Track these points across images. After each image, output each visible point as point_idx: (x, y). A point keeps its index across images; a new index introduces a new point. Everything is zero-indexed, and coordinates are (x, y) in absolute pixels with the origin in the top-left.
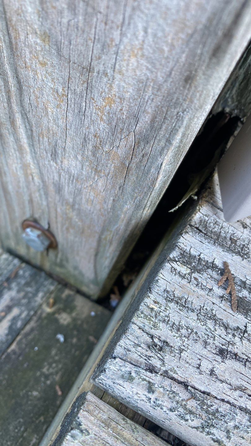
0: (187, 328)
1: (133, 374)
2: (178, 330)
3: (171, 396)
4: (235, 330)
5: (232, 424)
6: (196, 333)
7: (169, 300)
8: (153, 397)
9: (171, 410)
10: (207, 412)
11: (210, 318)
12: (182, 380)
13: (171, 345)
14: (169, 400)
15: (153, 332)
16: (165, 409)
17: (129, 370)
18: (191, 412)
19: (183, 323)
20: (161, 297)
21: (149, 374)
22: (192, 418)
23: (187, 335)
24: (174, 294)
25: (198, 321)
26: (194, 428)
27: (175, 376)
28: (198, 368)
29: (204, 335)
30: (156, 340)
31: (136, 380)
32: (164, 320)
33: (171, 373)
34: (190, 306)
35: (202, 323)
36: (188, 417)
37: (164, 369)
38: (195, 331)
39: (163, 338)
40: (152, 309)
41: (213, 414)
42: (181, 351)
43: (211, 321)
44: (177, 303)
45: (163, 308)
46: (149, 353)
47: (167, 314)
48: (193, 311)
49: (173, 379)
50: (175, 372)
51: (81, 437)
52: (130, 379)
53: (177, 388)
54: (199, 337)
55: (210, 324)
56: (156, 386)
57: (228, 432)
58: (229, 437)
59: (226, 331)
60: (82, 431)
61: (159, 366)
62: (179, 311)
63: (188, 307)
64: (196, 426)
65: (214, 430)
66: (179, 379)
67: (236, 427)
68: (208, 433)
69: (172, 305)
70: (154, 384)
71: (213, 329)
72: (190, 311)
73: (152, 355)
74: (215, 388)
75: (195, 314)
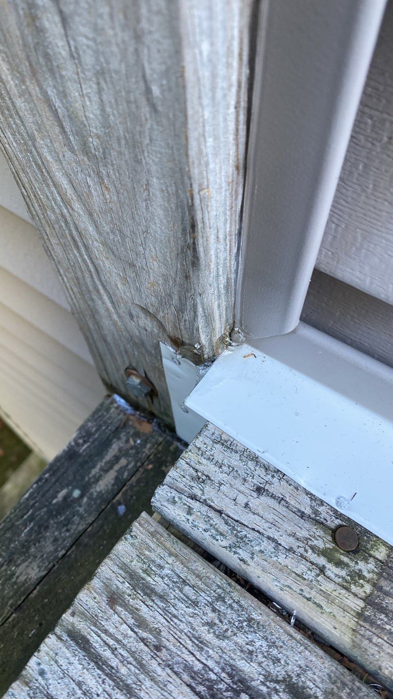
0: (229, 466)
1: (177, 499)
2: (220, 467)
3: (207, 519)
4: (275, 472)
5: (257, 548)
6: (237, 471)
7: (215, 442)
8: (191, 518)
9: (205, 530)
10: (236, 536)
11: (252, 460)
12: (218, 509)
13: (212, 479)
14: (204, 523)
15: (197, 467)
16: (201, 529)
17: (173, 495)
18: (221, 534)
19: (226, 461)
20: (209, 439)
21: (189, 500)
22: (222, 539)
23: (228, 472)
24: (221, 437)
25: (240, 461)
26: (224, 547)
27: (212, 504)
28: (235, 500)
29: (243, 474)
30: (200, 474)
31: (178, 504)
32: (209, 458)
33: (209, 502)
34: (234, 448)
35: (243, 463)
36: (218, 537)
37: (203, 497)
38: (235, 469)
39: (206, 473)
40: (199, 449)
41: (242, 538)
42: (221, 484)
43: (253, 462)
44: (223, 445)
45: (209, 448)
46: (192, 484)
47: (212, 453)
48: (236, 452)
49: (210, 506)
50: (212, 501)
51: (130, 540)
52: (174, 502)
53: (212, 514)
54: (239, 475)
55: (251, 464)
56: (195, 510)
57: (253, 554)
58: (252, 558)
59: (266, 472)
60: (132, 536)
61: (200, 496)
62: (223, 452)
63: (232, 449)
64: (225, 546)
65: (240, 551)
66: (216, 507)
67: (261, 552)
68: (235, 553)
69: (218, 446)
70: (192, 509)
71: (253, 469)
72: (233, 453)
73: (194, 485)
74: (247, 518)
75: (238, 455)
